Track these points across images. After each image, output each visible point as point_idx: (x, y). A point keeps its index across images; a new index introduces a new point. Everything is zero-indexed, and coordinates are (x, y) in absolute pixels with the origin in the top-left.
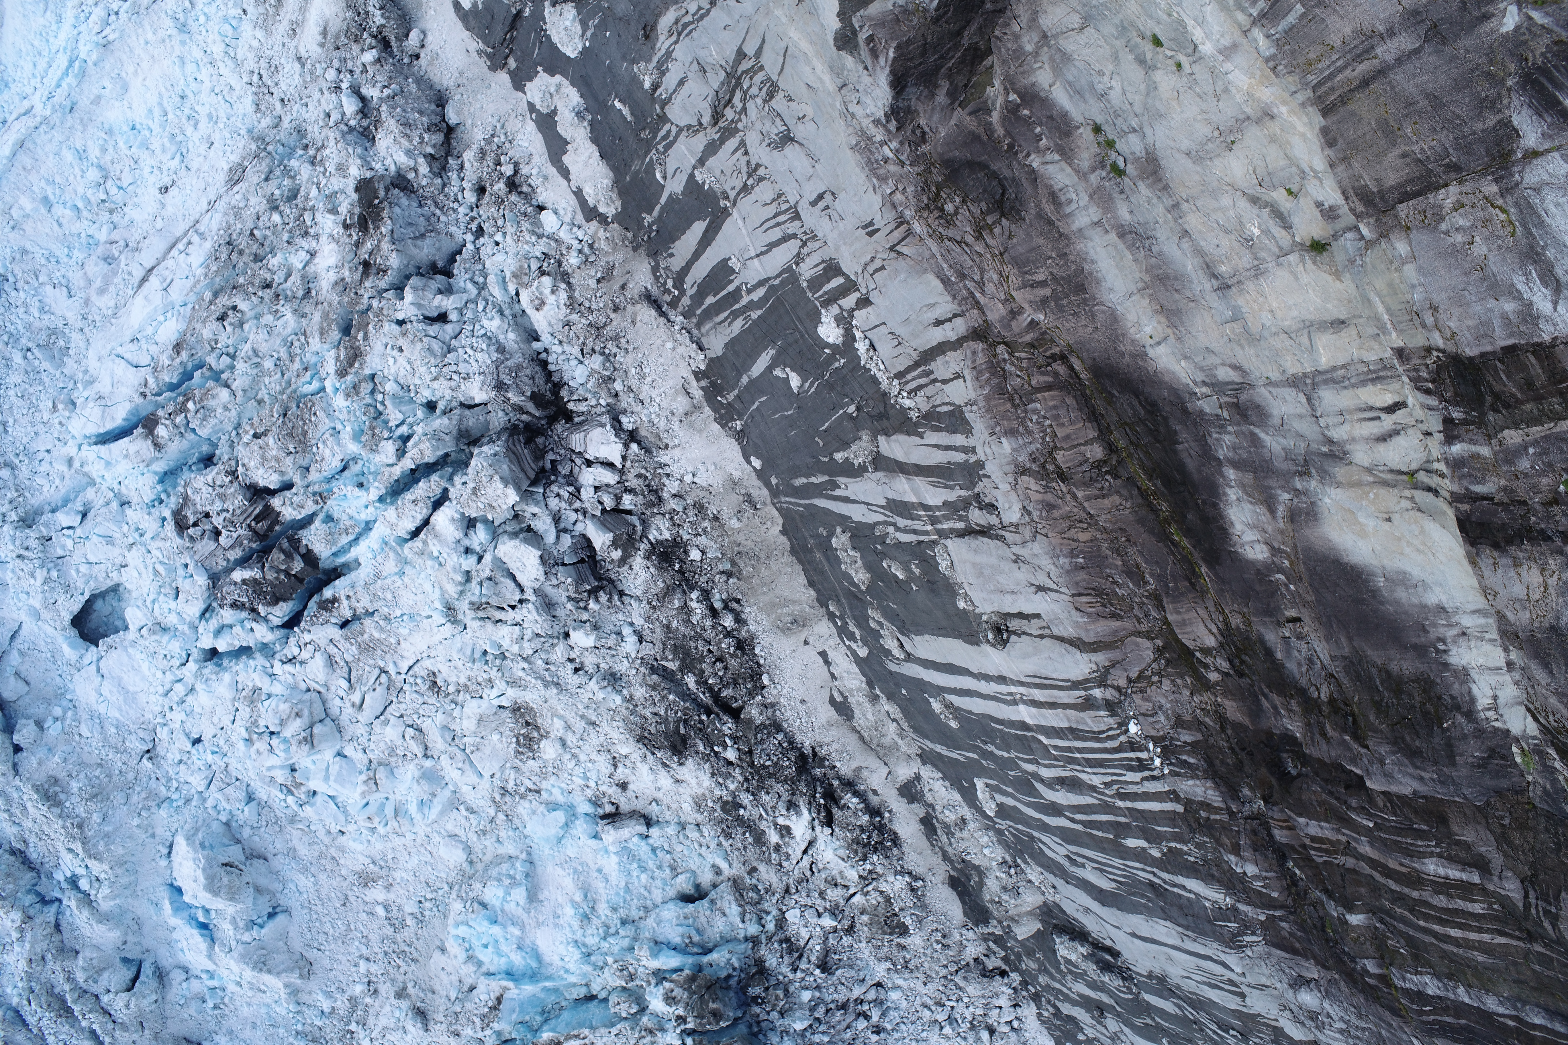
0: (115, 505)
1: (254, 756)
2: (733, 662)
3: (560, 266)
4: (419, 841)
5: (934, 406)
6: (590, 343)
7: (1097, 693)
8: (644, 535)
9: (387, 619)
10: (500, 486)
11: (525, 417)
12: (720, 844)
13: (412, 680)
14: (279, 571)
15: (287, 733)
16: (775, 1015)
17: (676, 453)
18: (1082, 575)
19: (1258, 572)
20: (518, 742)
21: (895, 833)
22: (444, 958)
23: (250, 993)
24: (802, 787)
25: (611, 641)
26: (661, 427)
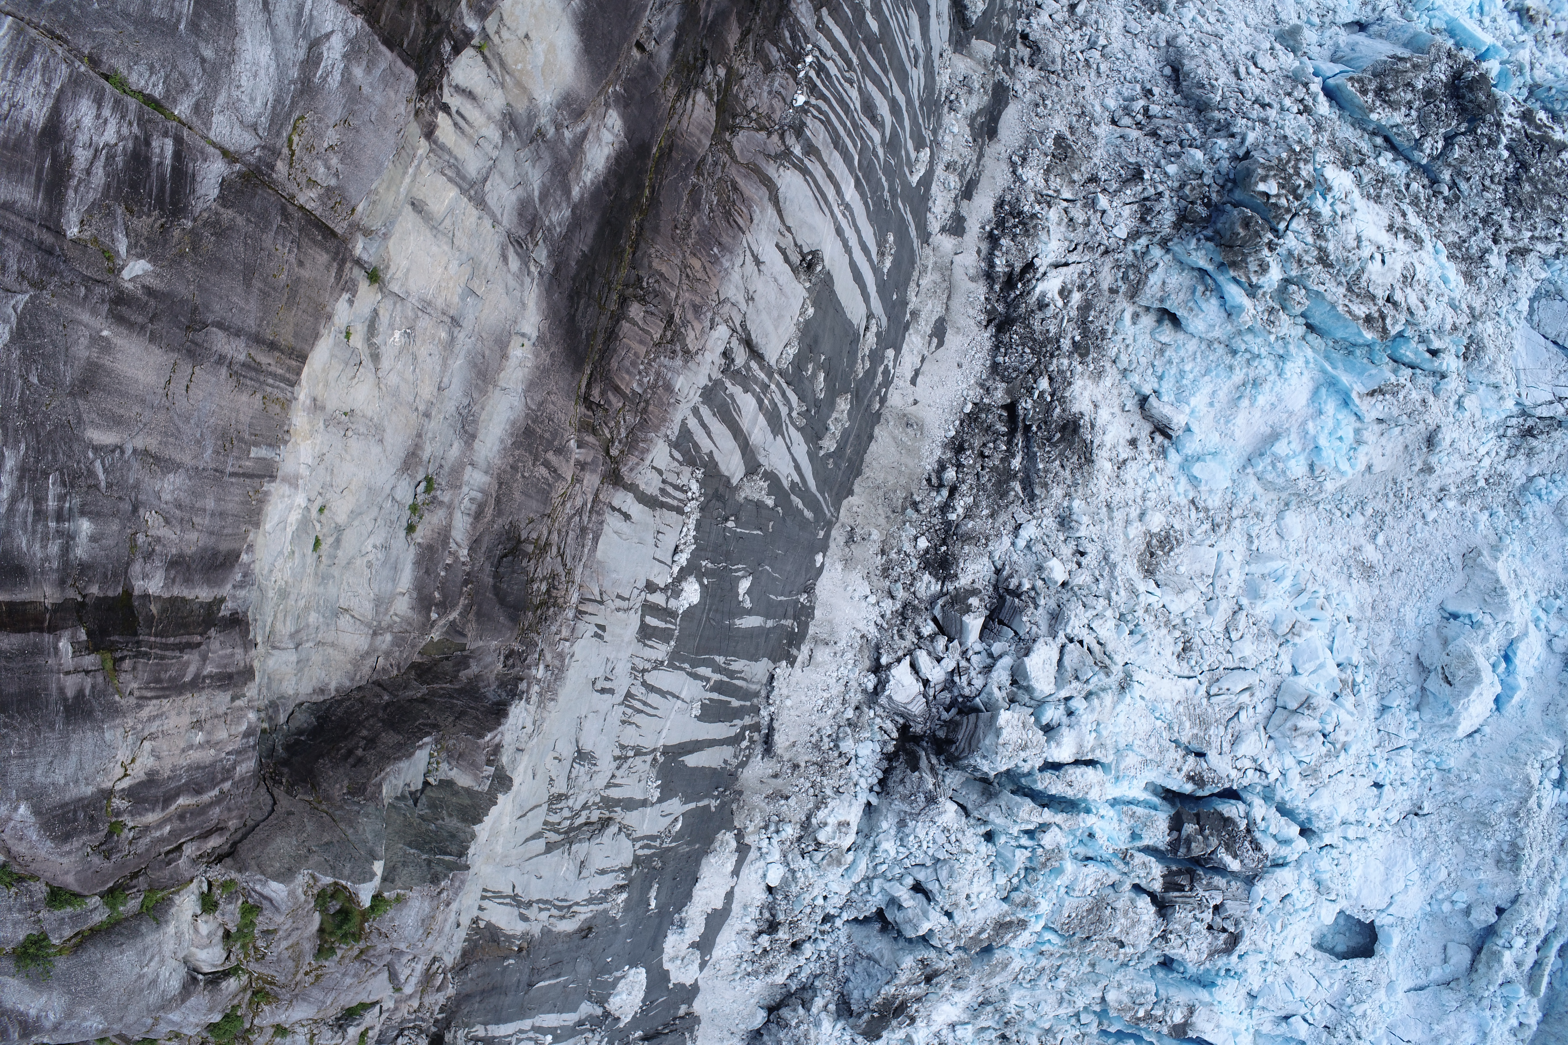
0: (1260, 1002)
1: (1352, 735)
2: (977, 444)
3: (801, 837)
5: (681, 464)
6: (837, 763)
7: (797, 150)
8: (942, 594)
9: (1170, 728)
10: (1005, 733)
11: (934, 761)
12: (1115, 333)
13: (1197, 669)
14: (1206, 838)
15: (1315, 725)
17: (861, 625)
18: (725, 239)
19: (626, 106)
20: (1171, 549)
21: (995, 210)
22: (1375, 462)
23: (1525, 581)
24: (1022, 309)
25: (1040, 547)
26: (852, 655)
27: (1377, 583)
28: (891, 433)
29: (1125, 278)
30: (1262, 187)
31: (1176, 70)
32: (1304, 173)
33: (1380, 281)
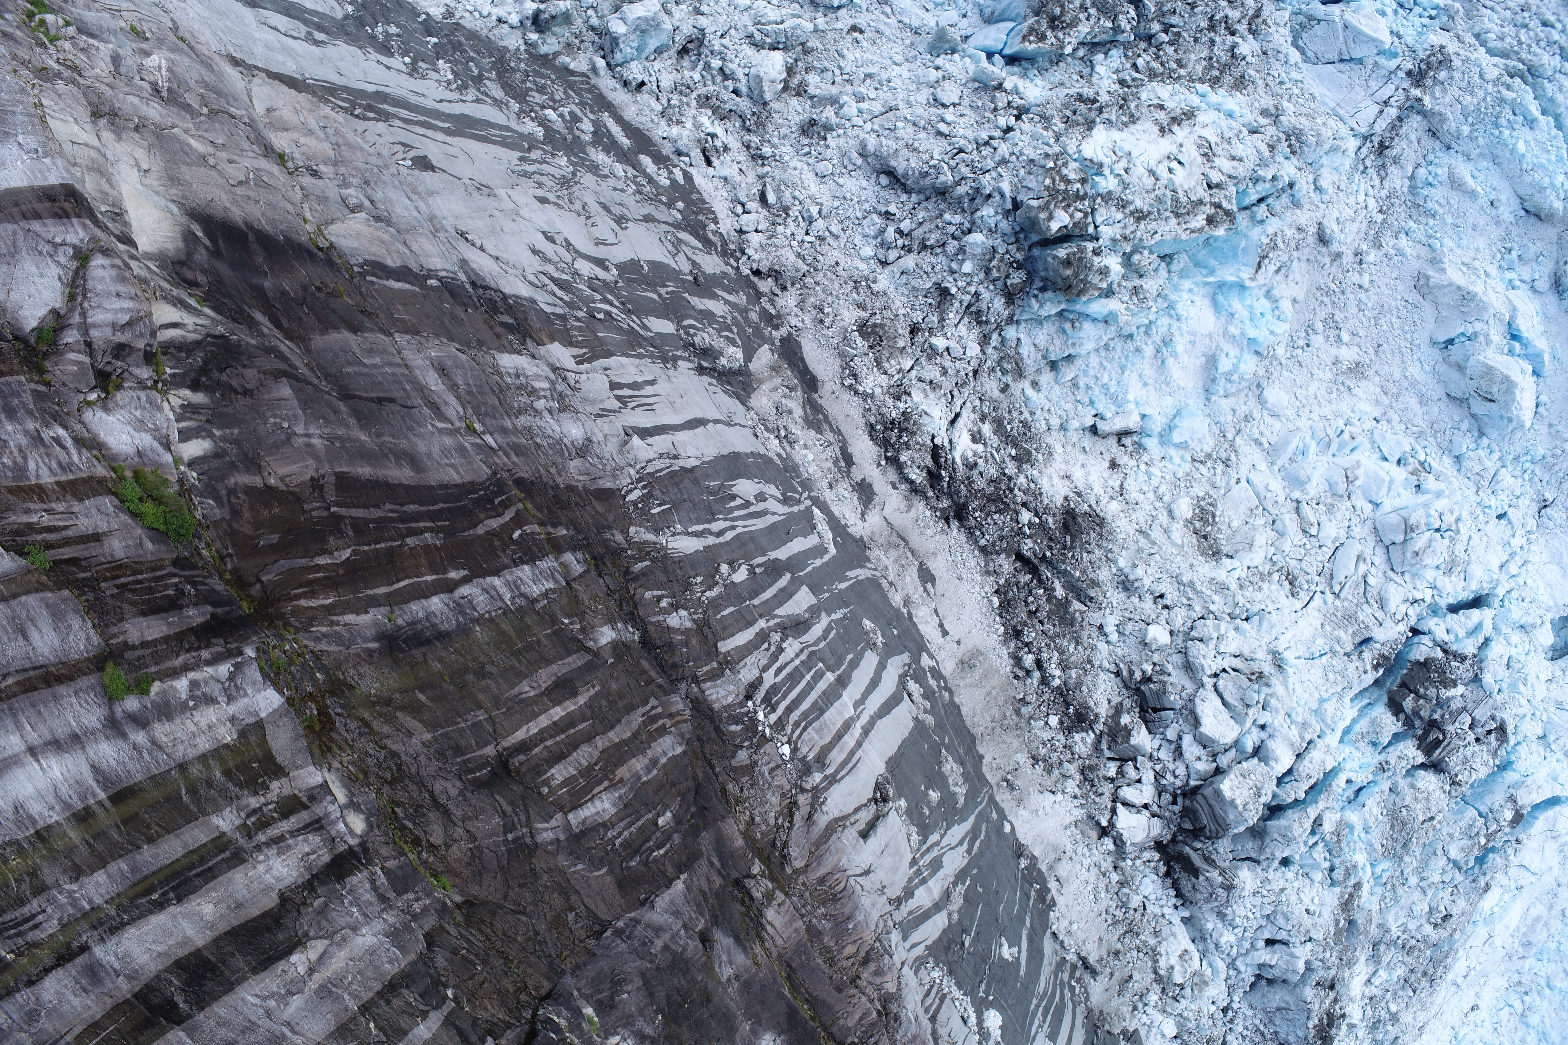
1: (1455, 506)
2: (1024, 616)
3: (1164, 991)
4: (1307, 410)
6: (1138, 916)
7: (817, 779)
8: (1100, 738)
9: (1334, 652)
10: (1237, 803)
11: (1198, 845)
12: (1032, 413)
13: (1313, 588)
14: (1425, 696)
15: (1427, 536)
16: (1001, 250)
17: (1069, 819)
18: (847, 911)
20: (1214, 517)
21: (872, 439)
22: (1296, 295)
23: (1477, 264)
24: (963, 490)
25: (1129, 627)
26: (1081, 845)
27: (1372, 373)
28: (966, 686)
29: (1004, 372)
30: (1055, 226)
31: (890, 173)
32: (1072, 176)
33: (1193, 184)
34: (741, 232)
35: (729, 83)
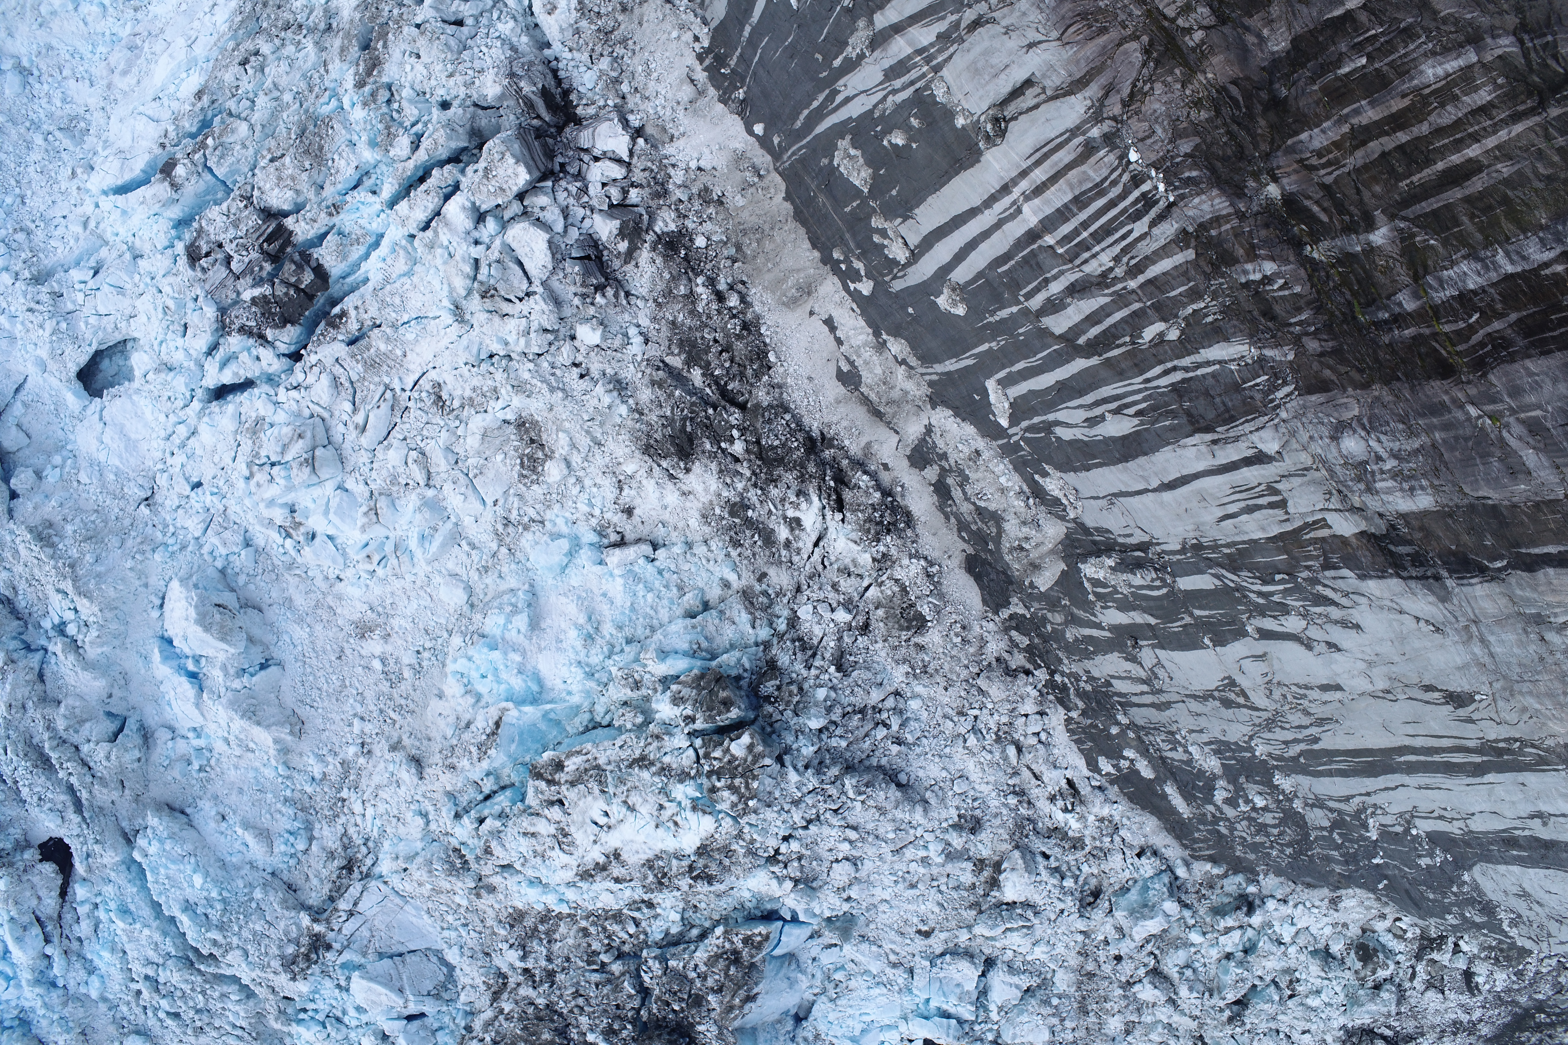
0: (128, 257)
1: (253, 490)
2: (739, 345)
4: (418, 583)
6: (598, 49)
7: (1095, 131)
8: (650, 227)
9: (393, 326)
10: (511, 161)
11: (535, 122)
12: (728, 555)
13: (415, 395)
14: (288, 284)
15: (288, 457)
16: (789, 713)
17: (680, 143)
20: (522, 464)
21: (908, 514)
22: (441, 703)
23: (237, 753)
24: (812, 468)
25: (617, 342)
26: (667, 118)
27: (347, 629)
28: (804, 269)
29: (765, 594)
30: (746, 739)
32: (726, 794)
33: (581, 803)
34: (1042, 714)
35: (1054, 864)
